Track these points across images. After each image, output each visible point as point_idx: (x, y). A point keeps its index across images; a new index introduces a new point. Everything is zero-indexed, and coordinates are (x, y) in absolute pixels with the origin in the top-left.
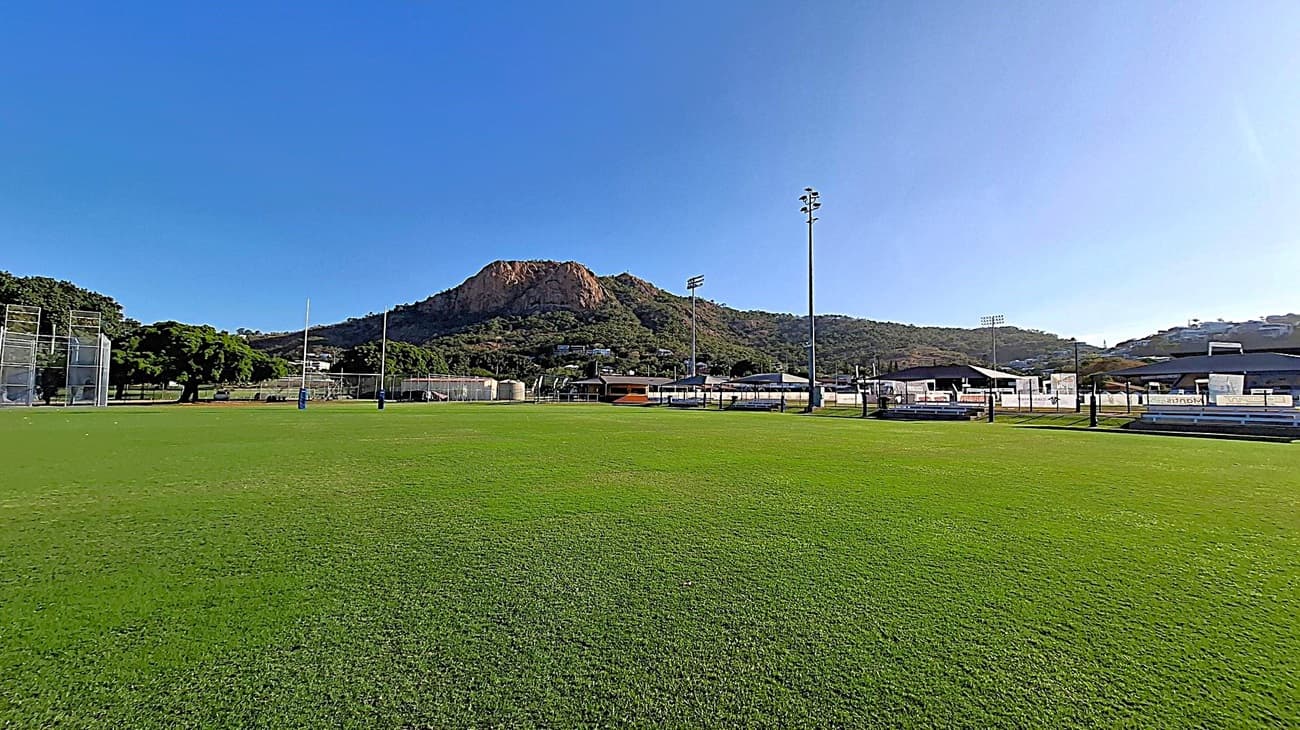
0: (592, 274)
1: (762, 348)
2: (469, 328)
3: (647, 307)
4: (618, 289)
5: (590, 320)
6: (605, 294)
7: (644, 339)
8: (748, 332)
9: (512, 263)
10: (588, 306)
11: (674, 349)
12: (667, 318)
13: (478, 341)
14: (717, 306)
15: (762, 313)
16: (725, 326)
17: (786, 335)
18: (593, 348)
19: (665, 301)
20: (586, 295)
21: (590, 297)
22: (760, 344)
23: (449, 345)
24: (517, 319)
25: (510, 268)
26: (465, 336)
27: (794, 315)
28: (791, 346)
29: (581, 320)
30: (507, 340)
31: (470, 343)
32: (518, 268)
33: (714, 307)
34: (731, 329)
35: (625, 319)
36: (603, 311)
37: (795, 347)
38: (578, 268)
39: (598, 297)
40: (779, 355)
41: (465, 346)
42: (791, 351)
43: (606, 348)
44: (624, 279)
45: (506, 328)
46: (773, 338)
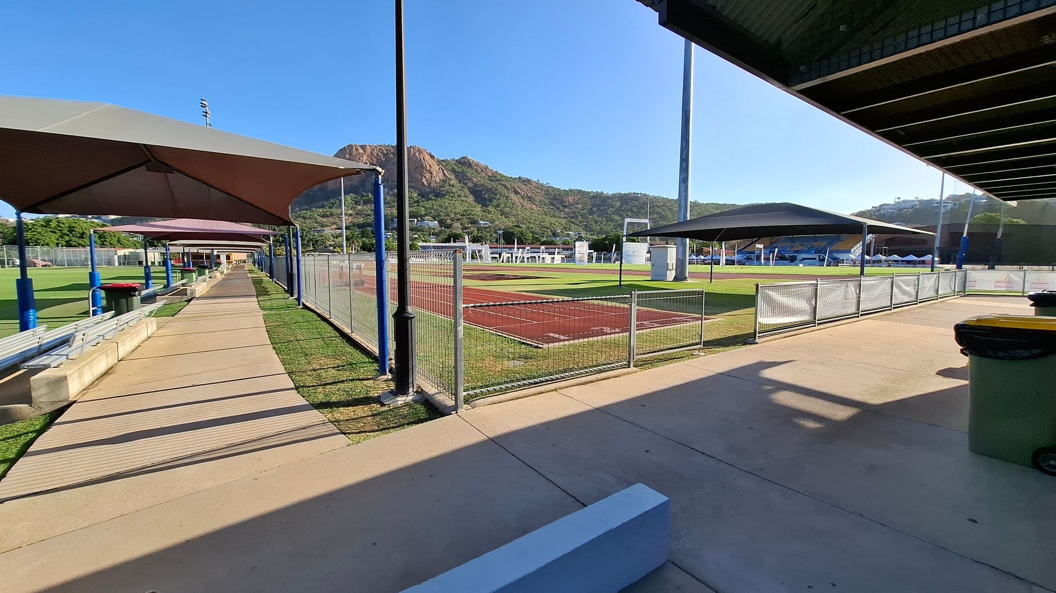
0: (432, 157)
1: (573, 220)
2: (325, 203)
3: (481, 186)
4: (457, 170)
5: (430, 196)
6: (444, 174)
7: (468, 212)
8: (565, 207)
9: (363, 147)
10: (429, 184)
11: (492, 221)
12: (496, 195)
13: (332, 215)
14: (542, 185)
15: (580, 191)
16: (547, 202)
17: (595, 209)
18: (424, 220)
19: (497, 180)
20: (428, 176)
21: (431, 177)
22: (572, 217)
23: (304, 218)
24: (367, 196)
25: (361, 151)
26: (321, 210)
27: (605, 193)
28: (597, 219)
29: (423, 196)
30: (357, 214)
31: (324, 216)
32: (369, 151)
33: (540, 187)
34: (552, 204)
35: (459, 196)
36: (443, 189)
37: (600, 219)
38: (420, 151)
39: (438, 177)
40: (586, 226)
41: (320, 219)
42: (596, 222)
43: (435, 220)
44: (464, 162)
45: (357, 203)
46: (585, 211)
